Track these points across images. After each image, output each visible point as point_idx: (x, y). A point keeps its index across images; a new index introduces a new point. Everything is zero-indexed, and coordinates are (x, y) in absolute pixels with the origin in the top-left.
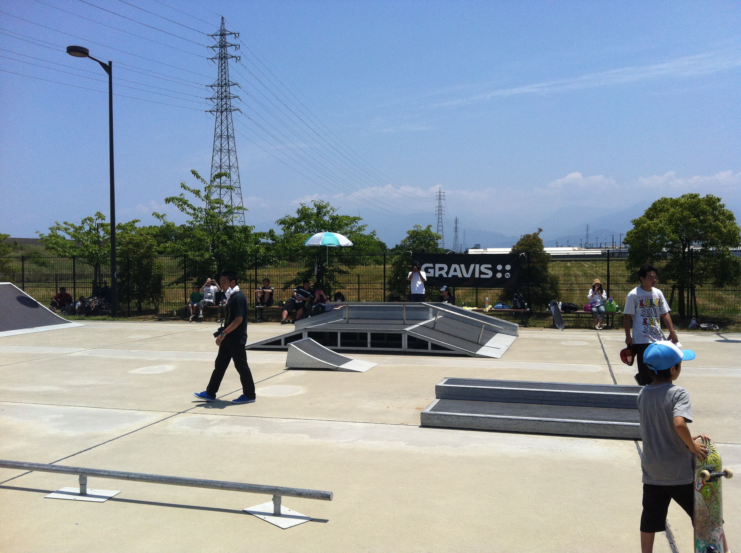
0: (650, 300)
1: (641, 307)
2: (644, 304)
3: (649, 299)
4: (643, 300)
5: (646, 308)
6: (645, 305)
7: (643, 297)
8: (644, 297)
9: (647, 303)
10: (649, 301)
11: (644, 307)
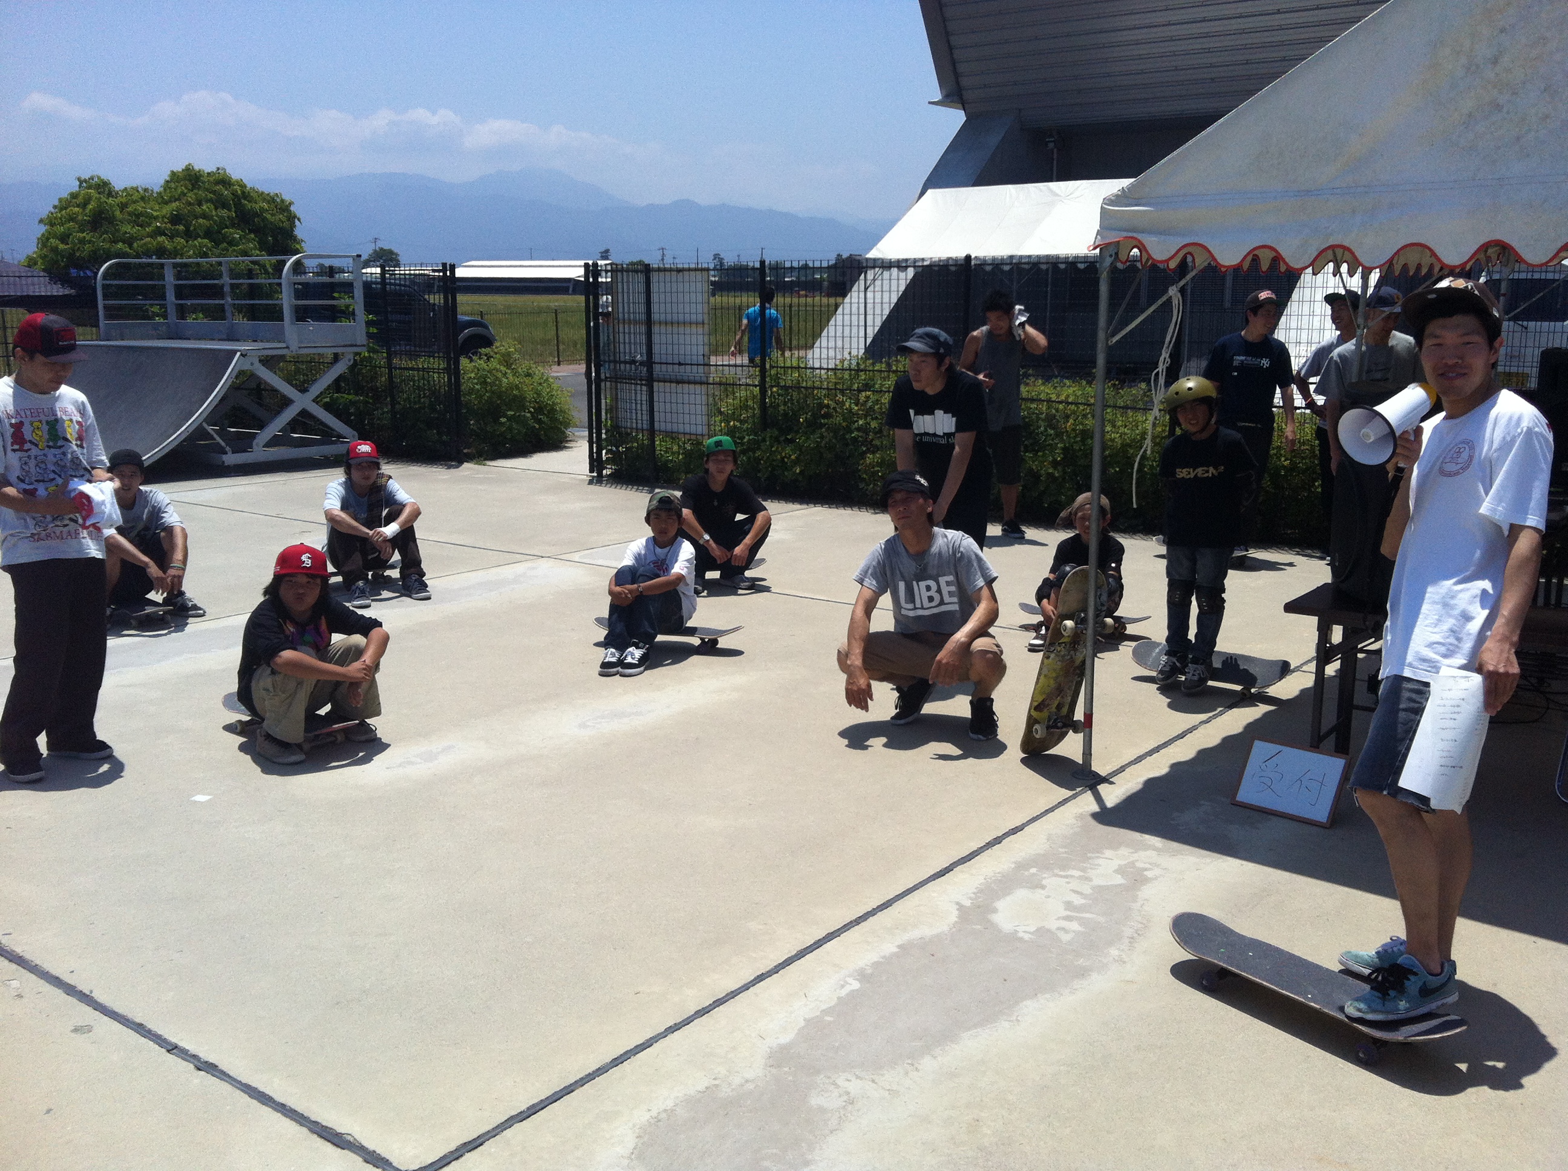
0: (48, 422)
1: (16, 447)
2: (27, 437)
3: (44, 418)
4: (21, 423)
5: (34, 451)
6: (30, 442)
7: (23, 414)
8: (28, 413)
9: (40, 433)
10: (46, 428)
11: (27, 446)
